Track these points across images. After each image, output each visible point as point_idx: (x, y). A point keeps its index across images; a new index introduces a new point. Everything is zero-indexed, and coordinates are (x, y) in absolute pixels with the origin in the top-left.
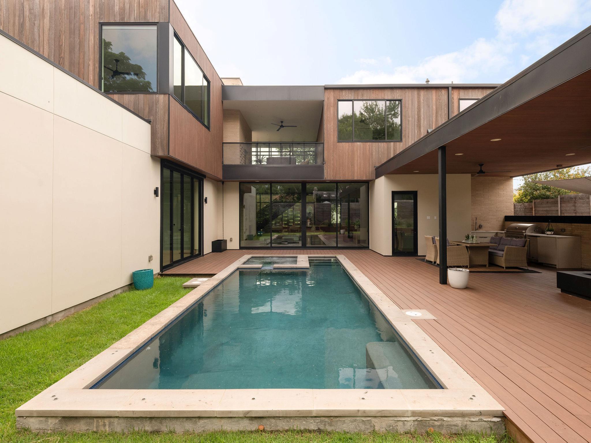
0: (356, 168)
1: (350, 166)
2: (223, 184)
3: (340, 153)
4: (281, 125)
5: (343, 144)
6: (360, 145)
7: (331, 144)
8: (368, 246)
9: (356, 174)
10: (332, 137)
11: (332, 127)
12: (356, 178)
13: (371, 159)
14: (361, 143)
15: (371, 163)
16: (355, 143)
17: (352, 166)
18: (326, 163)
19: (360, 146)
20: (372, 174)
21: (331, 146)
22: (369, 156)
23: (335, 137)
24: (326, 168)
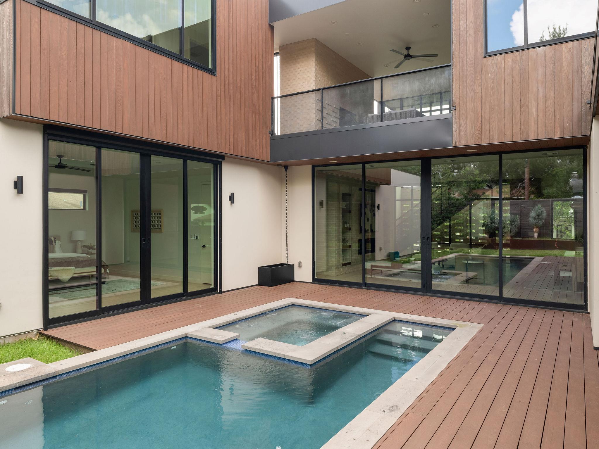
0: (533, 112)
1: (518, 108)
2: (286, 171)
3: (491, 81)
4: (406, 53)
5: (499, 59)
6: (545, 54)
7: (468, 65)
8: (583, 304)
9: (533, 128)
10: (471, 47)
11: (472, 25)
12: (532, 137)
13: (576, 84)
14: (546, 47)
15: (576, 94)
16: (530, 50)
17: (521, 107)
18: (458, 109)
19: (545, 57)
20: (580, 121)
21: (469, 69)
22: (570, 77)
23: (479, 45)
24: (457, 121)
